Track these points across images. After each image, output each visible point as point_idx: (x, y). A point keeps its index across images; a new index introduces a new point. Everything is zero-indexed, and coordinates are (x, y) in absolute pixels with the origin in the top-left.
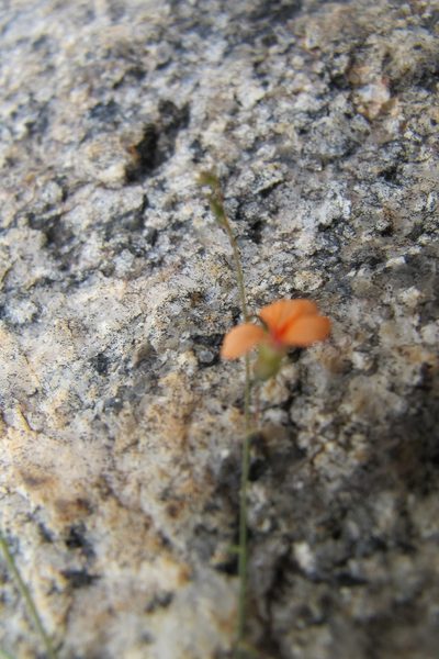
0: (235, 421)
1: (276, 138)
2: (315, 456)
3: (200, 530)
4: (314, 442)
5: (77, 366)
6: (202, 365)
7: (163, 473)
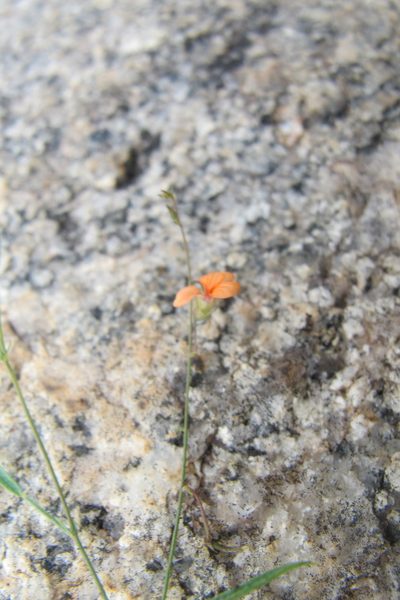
0: (184, 349)
1: (221, 159)
2: (234, 372)
3: (159, 417)
4: (234, 364)
5: (81, 315)
6: (164, 314)
7: (137, 382)
